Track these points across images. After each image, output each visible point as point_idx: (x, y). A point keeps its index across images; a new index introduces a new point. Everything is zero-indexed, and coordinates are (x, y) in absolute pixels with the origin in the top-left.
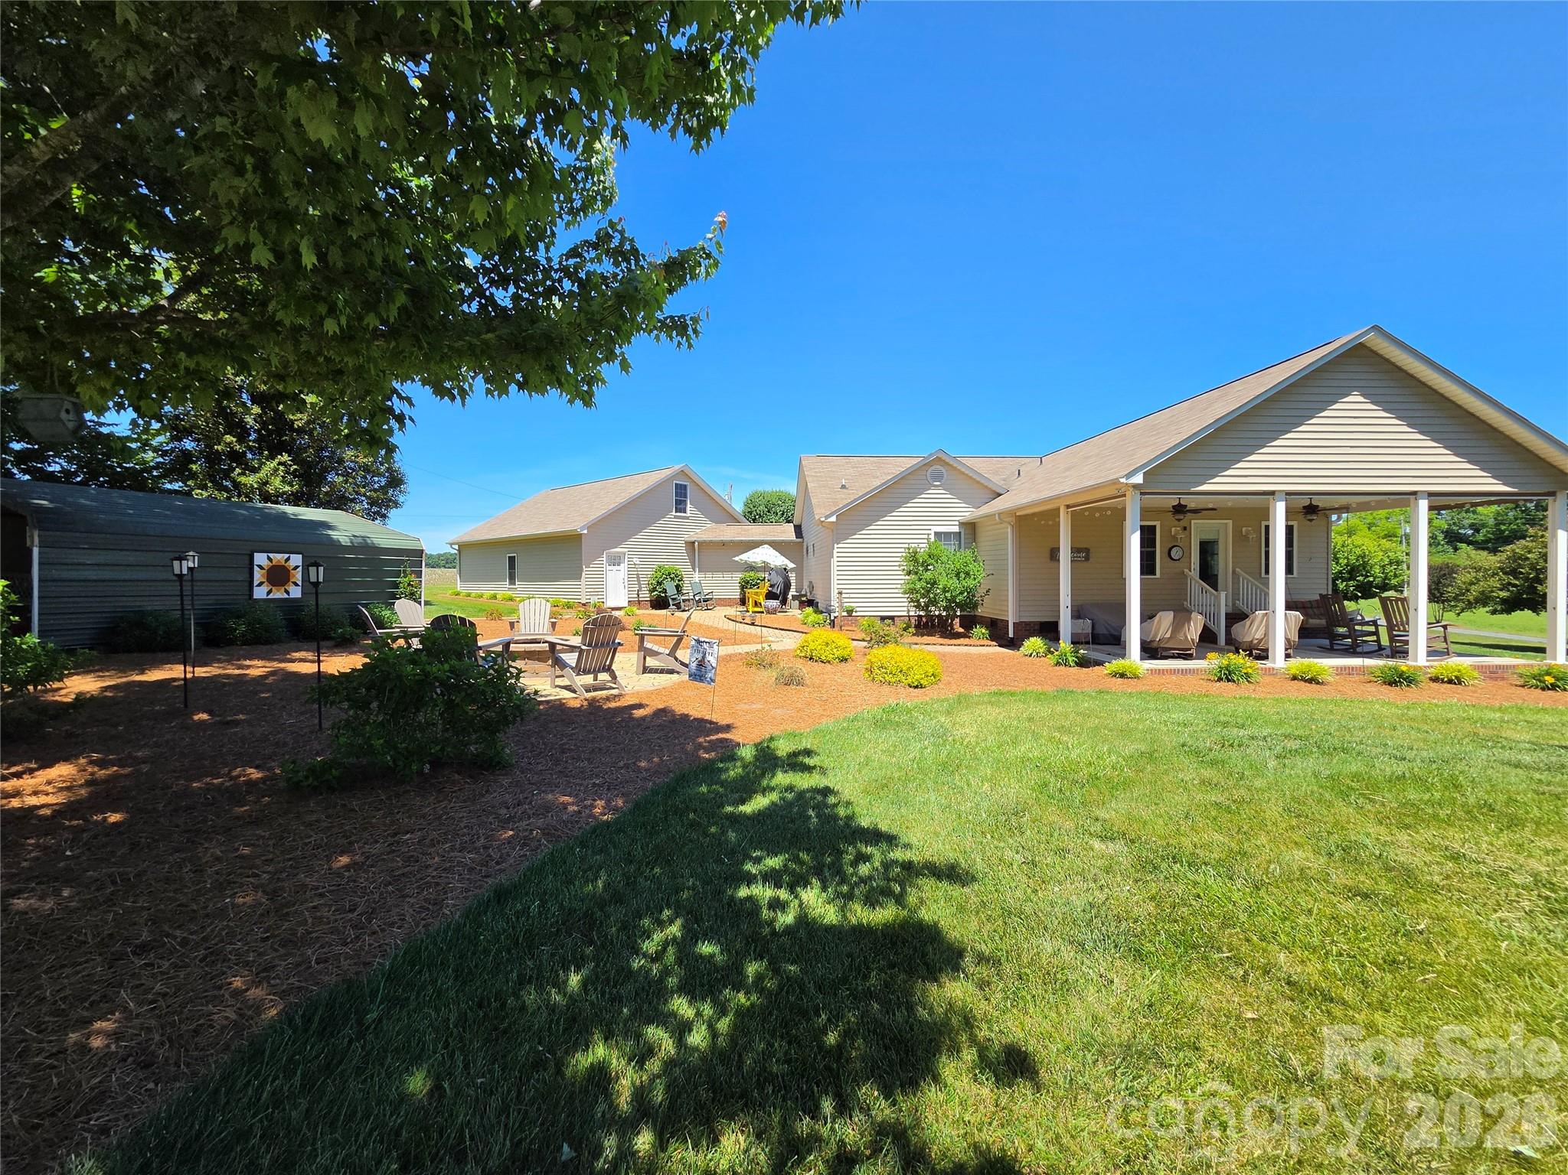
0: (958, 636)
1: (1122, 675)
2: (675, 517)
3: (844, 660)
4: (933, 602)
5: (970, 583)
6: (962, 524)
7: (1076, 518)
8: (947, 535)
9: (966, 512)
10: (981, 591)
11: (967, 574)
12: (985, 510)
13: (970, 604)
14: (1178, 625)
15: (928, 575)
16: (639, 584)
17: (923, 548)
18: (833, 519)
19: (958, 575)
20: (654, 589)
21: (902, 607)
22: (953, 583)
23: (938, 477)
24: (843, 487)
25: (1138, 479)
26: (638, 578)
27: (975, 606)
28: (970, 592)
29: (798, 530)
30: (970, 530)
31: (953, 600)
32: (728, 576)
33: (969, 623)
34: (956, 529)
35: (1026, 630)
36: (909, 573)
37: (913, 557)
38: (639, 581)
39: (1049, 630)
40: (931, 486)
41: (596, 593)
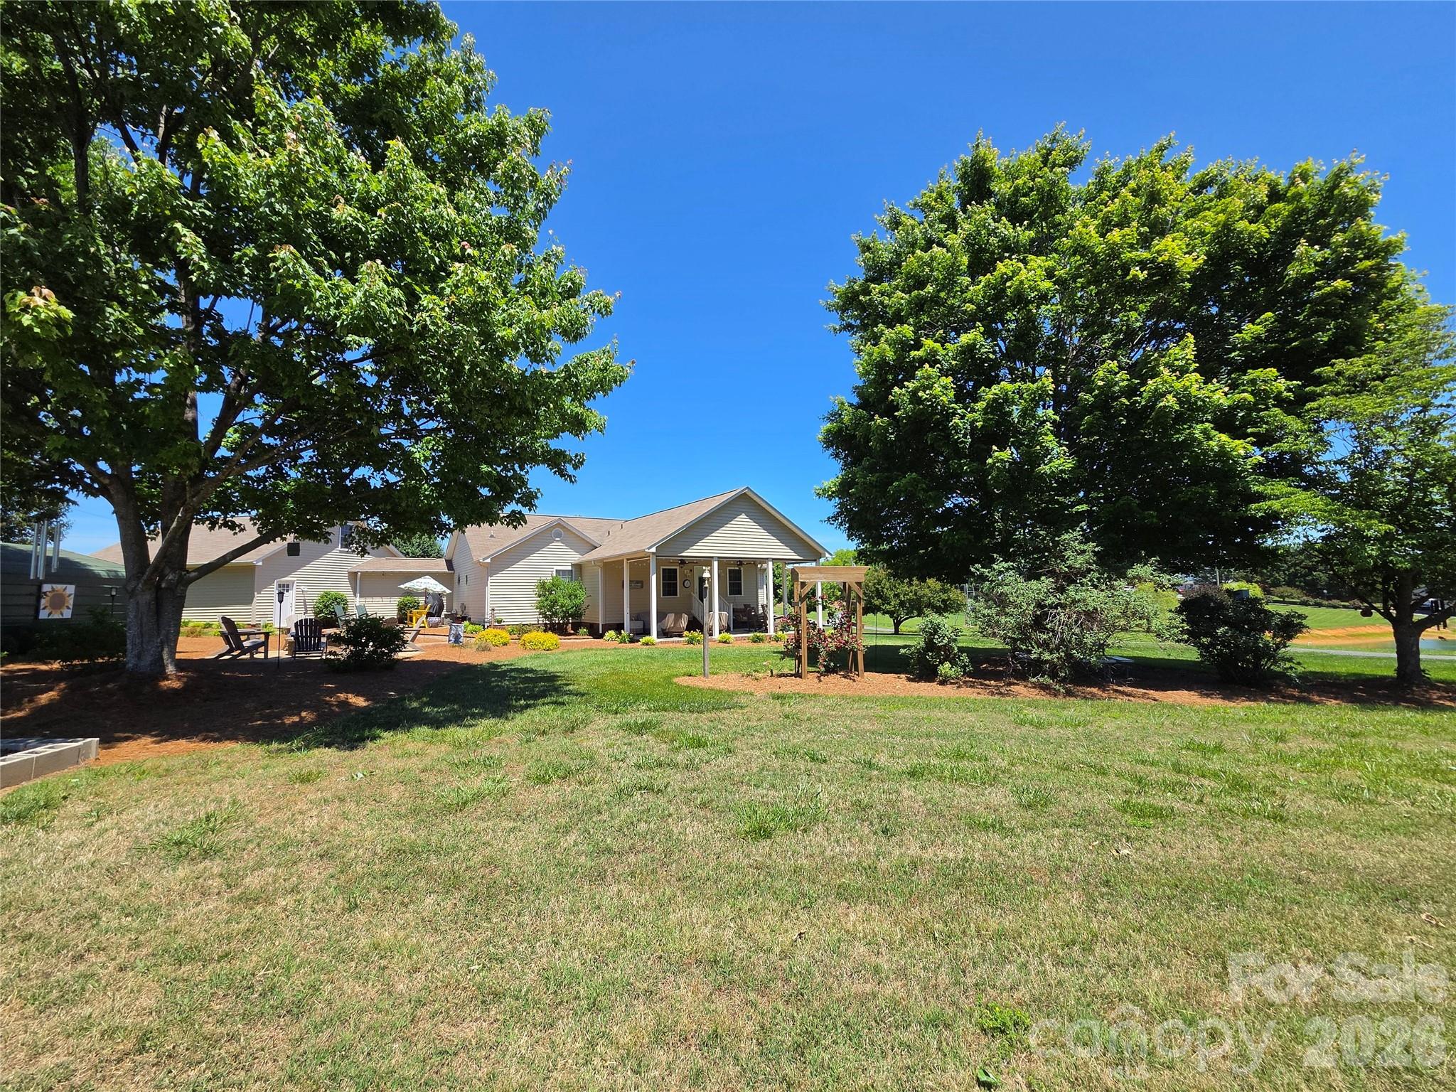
0: (571, 634)
1: (647, 644)
2: (341, 552)
3: (505, 644)
4: (555, 614)
5: (578, 601)
6: (573, 565)
7: (632, 566)
8: (564, 571)
9: (576, 558)
10: (584, 607)
11: (576, 596)
12: (588, 557)
13: (578, 614)
14: (677, 620)
15: (551, 597)
16: (306, 608)
17: (549, 580)
18: (489, 560)
19: (570, 596)
20: (321, 612)
21: (533, 617)
22: (567, 602)
23: (559, 535)
24: (492, 536)
25: (653, 550)
26: (305, 603)
27: (581, 615)
28: (578, 607)
29: (450, 564)
30: (578, 568)
31: (567, 612)
32: (386, 600)
33: (576, 627)
34: (570, 568)
35: (607, 627)
36: (540, 596)
37: (543, 585)
38: (305, 605)
39: (619, 627)
40: (553, 541)
41: (265, 616)
